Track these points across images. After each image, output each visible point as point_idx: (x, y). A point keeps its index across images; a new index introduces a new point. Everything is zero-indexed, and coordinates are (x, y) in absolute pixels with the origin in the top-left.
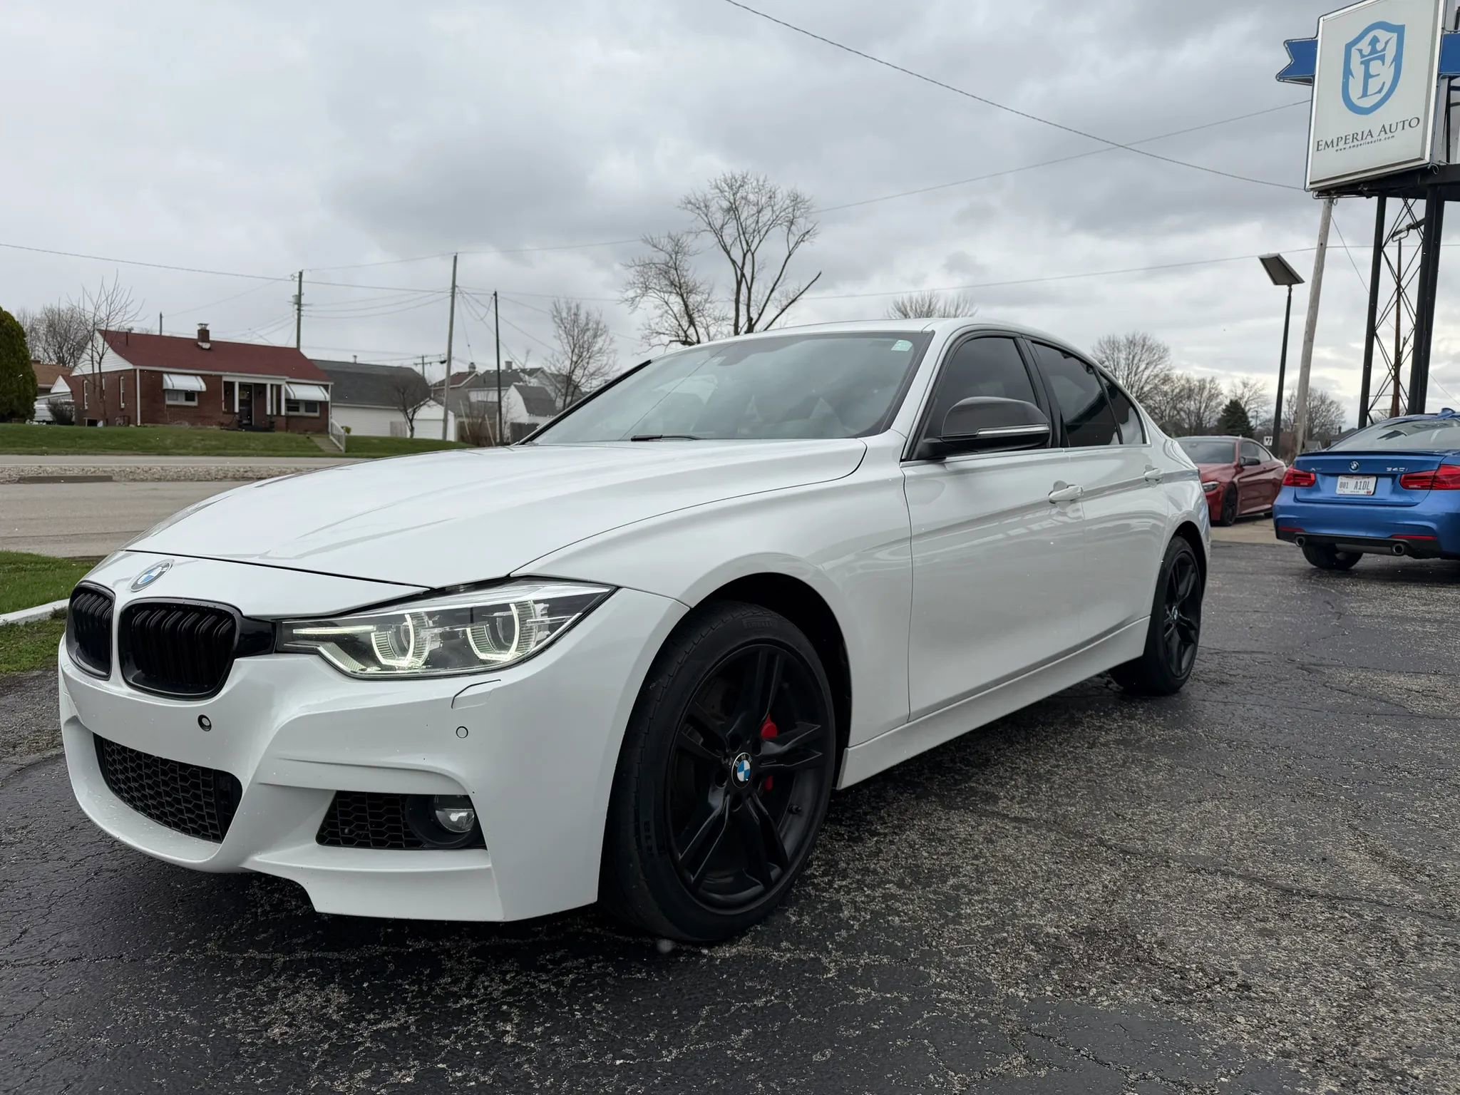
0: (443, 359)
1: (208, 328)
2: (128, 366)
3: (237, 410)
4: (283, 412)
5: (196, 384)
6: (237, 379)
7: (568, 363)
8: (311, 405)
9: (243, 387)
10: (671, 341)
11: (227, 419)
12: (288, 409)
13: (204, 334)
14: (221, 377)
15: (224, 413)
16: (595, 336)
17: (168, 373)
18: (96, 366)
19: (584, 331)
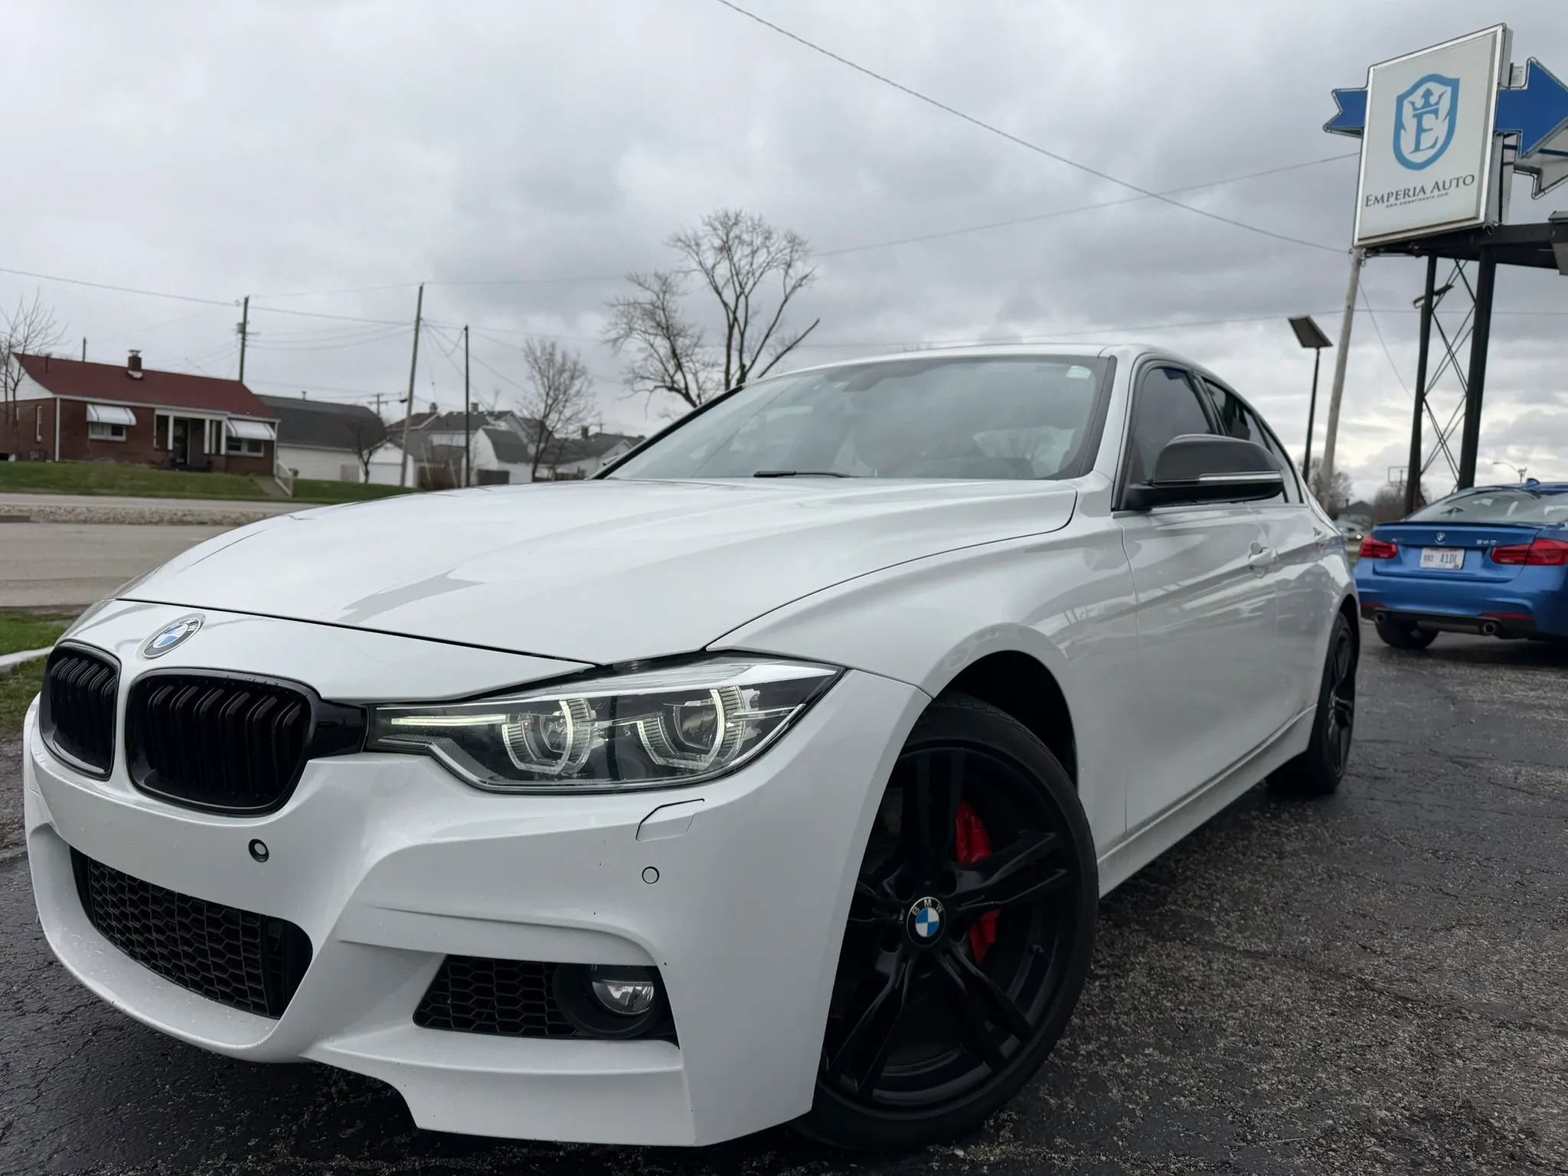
0: (403, 398)
1: (140, 355)
2: (45, 394)
3: (170, 447)
4: (223, 451)
5: (123, 416)
6: (172, 413)
7: (542, 406)
8: (255, 444)
9: (178, 421)
10: (656, 387)
11: (159, 457)
12: (229, 447)
13: (135, 361)
14: (153, 410)
15: (156, 450)
16: (572, 378)
17: (93, 404)
18: (10, 394)
19: (561, 372)
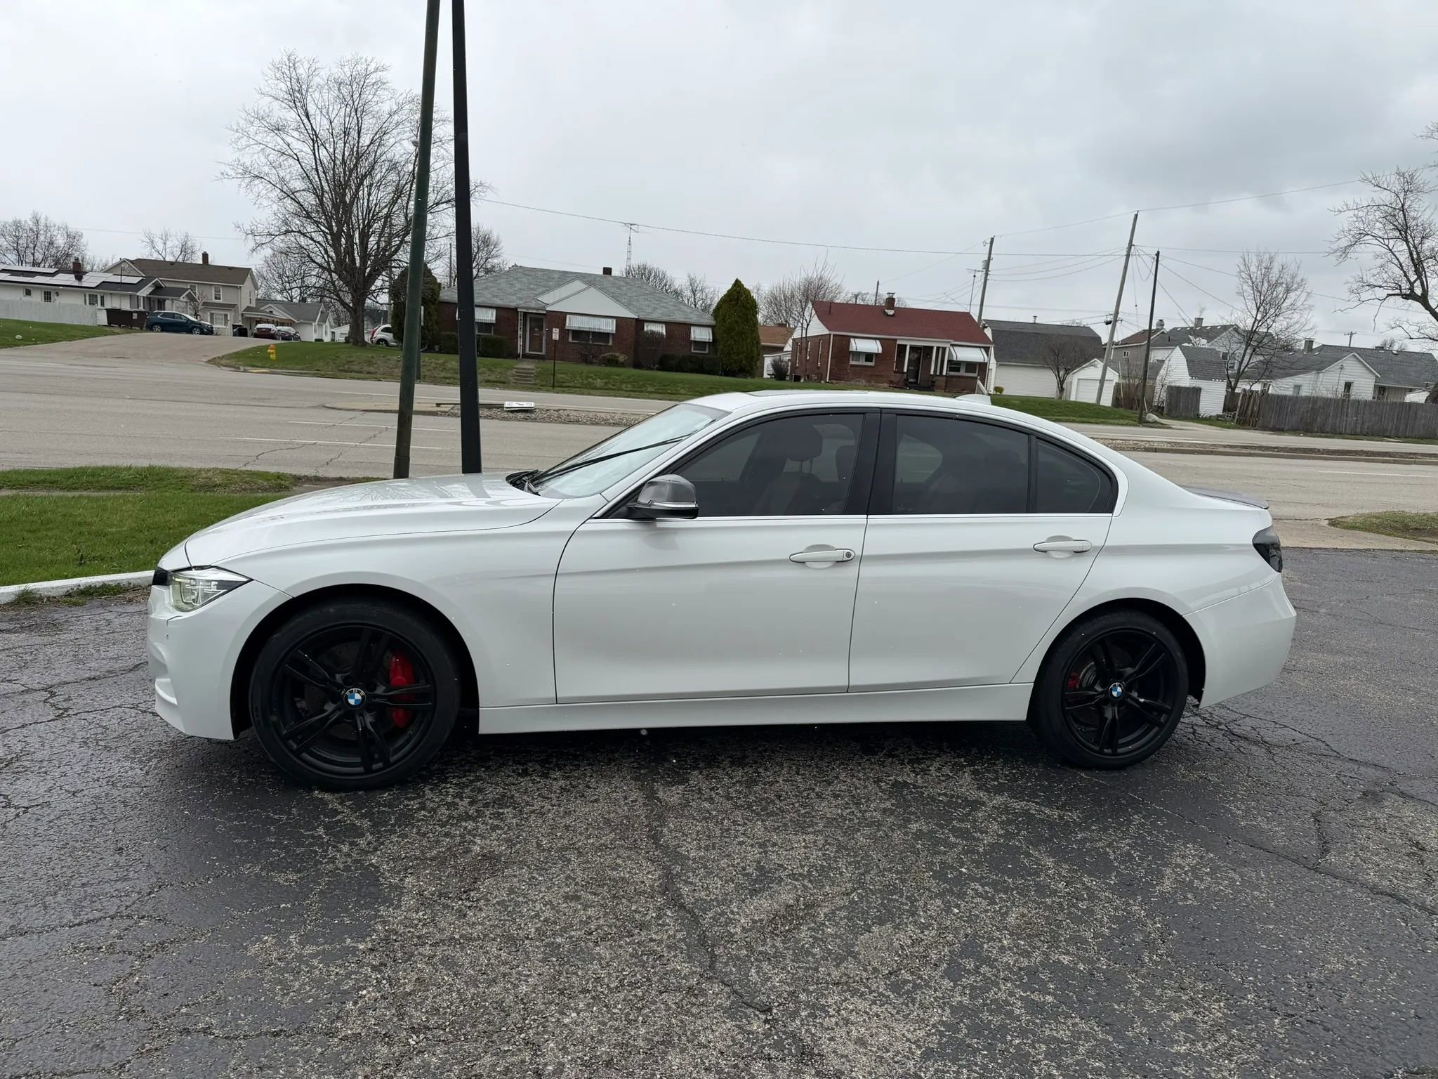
0: (1109, 319)
1: (894, 297)
2: (826, 332)
3: (905, 370)
4: (944, 373)
5: (873, 347)
6: (909, 343)
7: (1250, 321)
8: (971, 366)
9: (913, 348)
11: (896, 377)
12: (950, 369)
13: (891, 301)
14: (896, 340)
15: (895, 372)
16: (1288, 291)
17: (855, 337)
18: (804, 332)
19: (1277, 284)
